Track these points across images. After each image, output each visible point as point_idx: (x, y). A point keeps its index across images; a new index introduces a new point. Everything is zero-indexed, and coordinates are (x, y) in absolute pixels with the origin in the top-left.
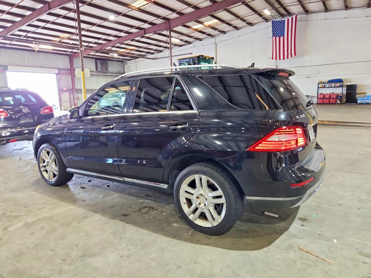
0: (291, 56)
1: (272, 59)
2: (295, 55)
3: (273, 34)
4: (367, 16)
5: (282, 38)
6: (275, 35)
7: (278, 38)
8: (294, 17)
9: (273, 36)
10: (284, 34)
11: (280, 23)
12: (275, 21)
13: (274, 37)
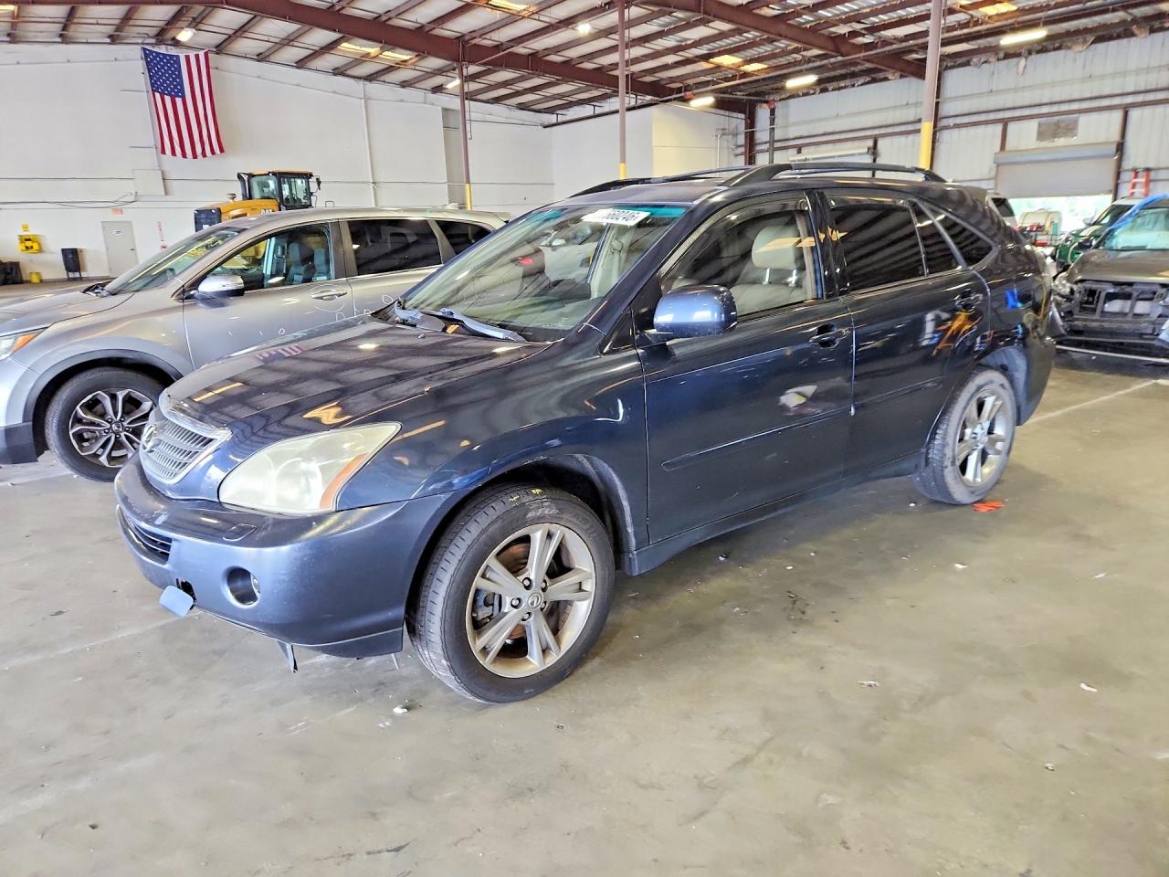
0: (213, 152)
1: (163, 152)
2: (222, 150)
3: (152, 85)
4: (334, 92)
5: (179, 101)
6: (158, 88)
7: (168, 99)
8: (201, 54)
9: (154, 91)
10: (182, 90)
11: (168, 62)
12: (151, 52)
13: (157, 95)
